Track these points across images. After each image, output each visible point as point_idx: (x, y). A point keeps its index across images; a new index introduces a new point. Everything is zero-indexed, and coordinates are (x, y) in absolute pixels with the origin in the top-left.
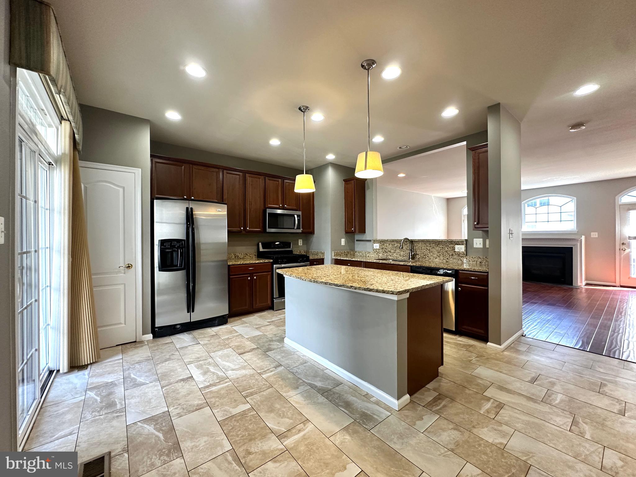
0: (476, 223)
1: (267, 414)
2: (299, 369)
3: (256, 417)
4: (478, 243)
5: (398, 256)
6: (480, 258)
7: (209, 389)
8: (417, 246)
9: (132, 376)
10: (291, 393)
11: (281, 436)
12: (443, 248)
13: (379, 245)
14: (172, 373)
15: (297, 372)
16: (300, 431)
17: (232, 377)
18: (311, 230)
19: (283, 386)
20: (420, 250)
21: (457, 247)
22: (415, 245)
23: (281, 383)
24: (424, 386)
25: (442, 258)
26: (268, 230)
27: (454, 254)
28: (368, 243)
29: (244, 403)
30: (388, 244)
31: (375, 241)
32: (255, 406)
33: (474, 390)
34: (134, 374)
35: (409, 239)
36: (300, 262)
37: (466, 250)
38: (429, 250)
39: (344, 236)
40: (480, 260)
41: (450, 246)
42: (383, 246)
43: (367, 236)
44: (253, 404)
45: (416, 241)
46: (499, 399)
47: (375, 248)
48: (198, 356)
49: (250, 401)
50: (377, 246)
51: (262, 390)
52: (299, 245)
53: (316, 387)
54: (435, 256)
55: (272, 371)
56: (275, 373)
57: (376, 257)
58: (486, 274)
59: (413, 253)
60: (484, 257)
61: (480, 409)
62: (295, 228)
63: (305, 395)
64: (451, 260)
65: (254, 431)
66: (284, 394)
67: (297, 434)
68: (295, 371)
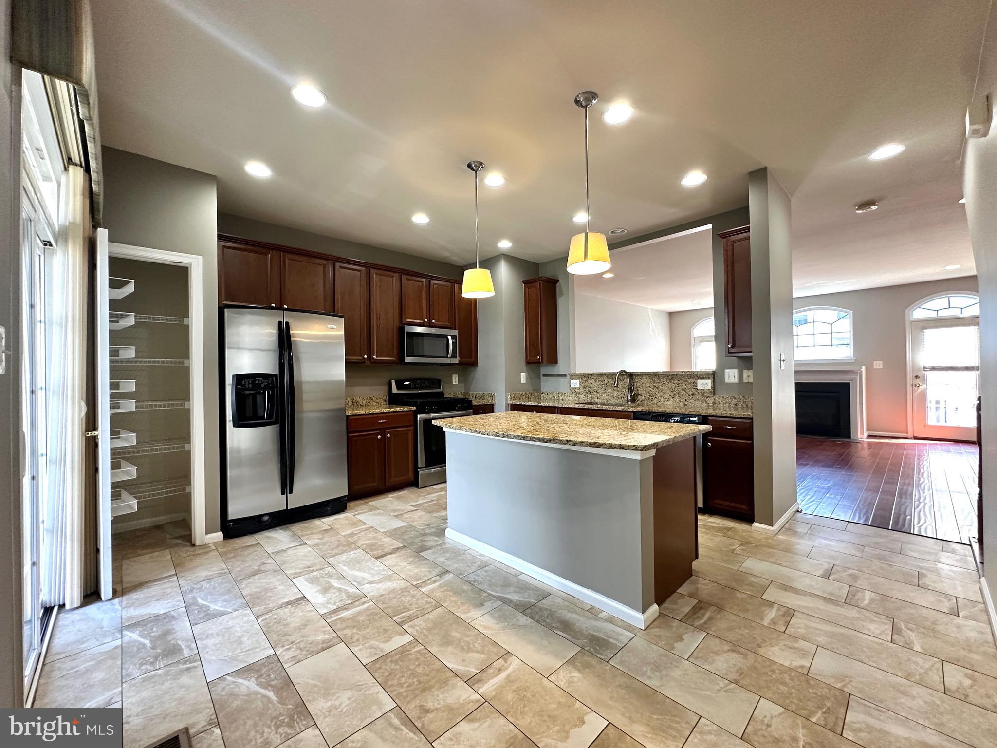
0: (730, 346)
1: (442, 649)
2: (478, 575)
3: (426, 654)
4: (731, 376)
5: (610, 398)
6: (735, 398)
7: (337, 615)
8: (639, 382)
9: (200, 601)
10: (474, 613)
11: (471, 681)
12: (678, 384)
13: (580, 382)
14: (269, 594)
15: (475, 581)
16: (500, 671)
17: (372, 594)
18: (473, 360)
19: (459, 603)
20: (644, 388)
21: (699, 381)
22: (636, 380)
23: (454, 599)
24: (674, 591)
25: (678, 400)
26: (408, 360)
27: (696, 393)
28: (562, 380)
29: (401, 634)
30: (593, 380)
31: (573, 376)
32: (419, 637)
33: (748, 593)
34: (203, 599)
35: (628, 371)
36: (457, 411)
37: (714, 387)
38: (658, 388)
39: (525, 368)
40: (734, 401)
41: (689, 381)
42: (586, 384)
43: (561, 368)
44: (416, 633)
45: (638, 375)
46: (787, 603)
47: (572, 386)
48: (308, 563)
49: (409, 630)
50: (576, 383)
51: (426, 612)
52: (454, 383)
53: (511, 601)
54: (667, 396)
55: (435, 582)
56: (440, 584)
57: (575, 400)
58: (749, 421)
59: (633, 393)
60: (741, 397)
61: (762, 619)
62: (449, 356)
63: (496, 615)
64: (691, 402)
65: (428, 675)
66: (463, 616)
67: (496, 676)
68: (473, 579)
